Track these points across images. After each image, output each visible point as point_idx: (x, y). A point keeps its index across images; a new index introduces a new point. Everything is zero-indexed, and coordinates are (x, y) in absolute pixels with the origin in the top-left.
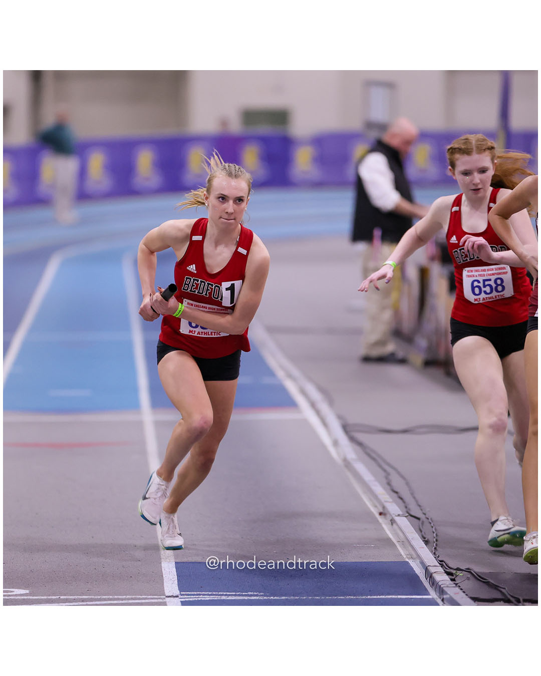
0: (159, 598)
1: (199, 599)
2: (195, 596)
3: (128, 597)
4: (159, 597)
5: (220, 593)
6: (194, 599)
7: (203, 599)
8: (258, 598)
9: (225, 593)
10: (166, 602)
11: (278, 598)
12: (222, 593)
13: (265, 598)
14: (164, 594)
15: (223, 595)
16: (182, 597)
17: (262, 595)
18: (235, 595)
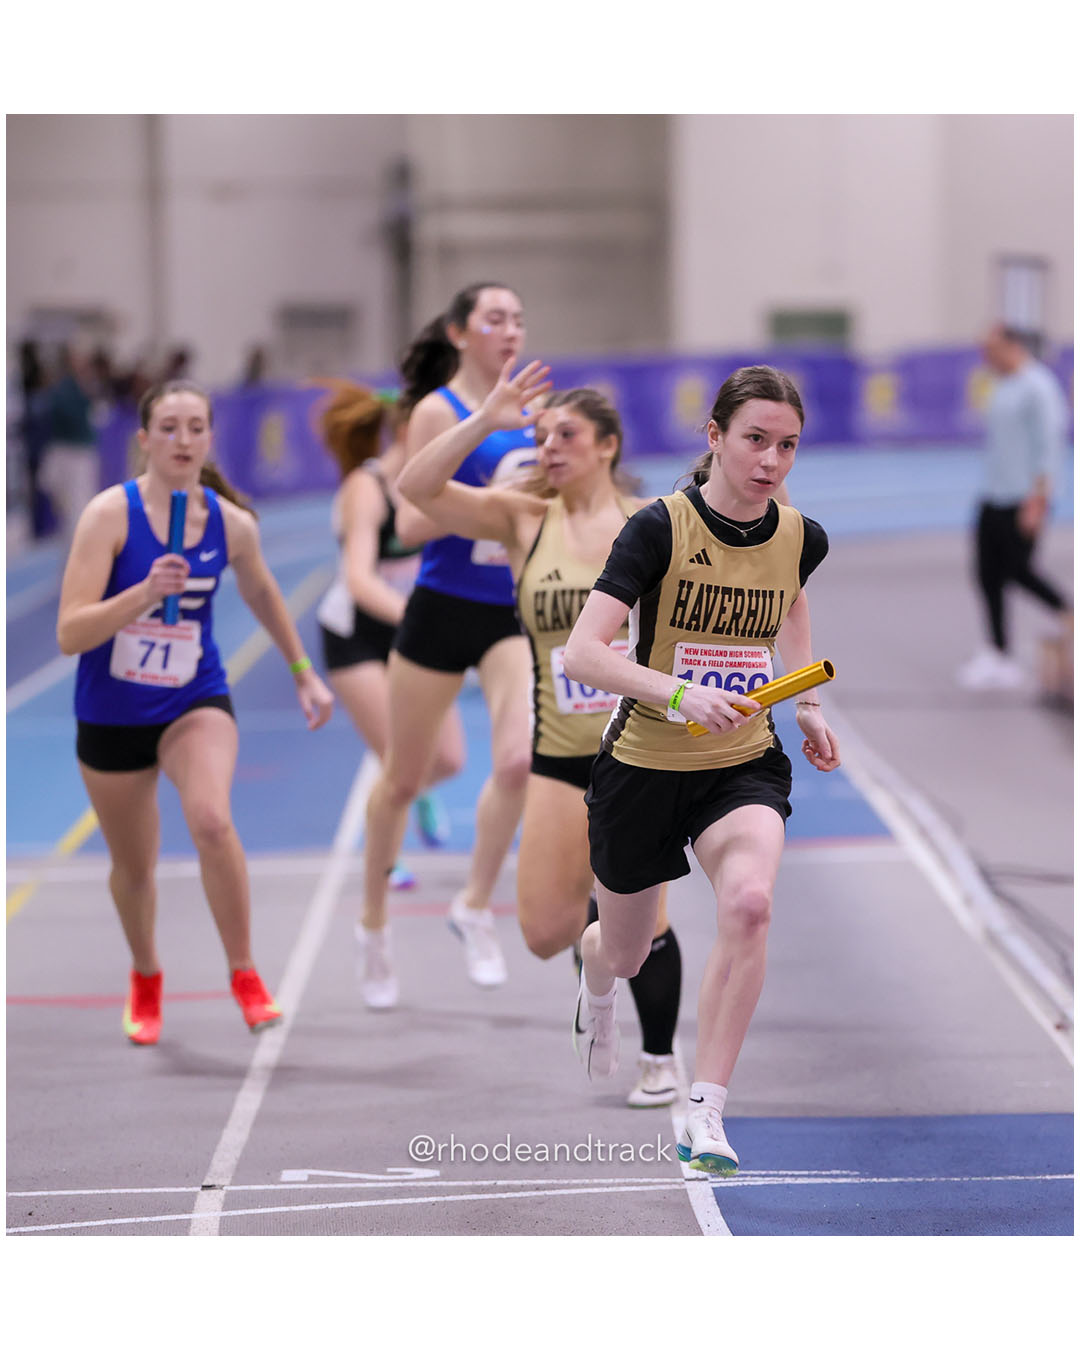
0: (675, 1183)
1: (745, 1183)
2: (736, 1179)
3: (617, 1181)
4: (673, 1180)
5: (781, 1172)
6: (736, 1184)
7: (752, 1183)
8: (849, 1180)
9: (790, 1173)
10: (685, 1190)
11: (885, 1180)
12: (785, 1172)
13: (863, 1180)
14: (681, 1176)
15: (786, 1176)
16: (713, 1180)
17: (856, 1176)
18: (809, 1176)
